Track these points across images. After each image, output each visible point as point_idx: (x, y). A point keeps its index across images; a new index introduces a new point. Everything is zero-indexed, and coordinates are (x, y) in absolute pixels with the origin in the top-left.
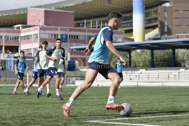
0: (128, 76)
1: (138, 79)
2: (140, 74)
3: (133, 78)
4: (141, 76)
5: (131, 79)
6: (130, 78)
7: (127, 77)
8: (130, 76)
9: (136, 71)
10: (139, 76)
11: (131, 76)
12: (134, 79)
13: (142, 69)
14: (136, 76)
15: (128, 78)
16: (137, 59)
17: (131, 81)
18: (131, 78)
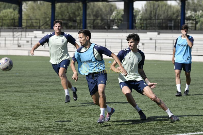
0: (16, 40)
1: (30, 45)
2: (33, 39)
3: (23, 44)
4: (34, 41)
5: (19, 46)
6: (18, 44)
7: (13, 42)
8: (18, 40)
9: (27, 33)
10: (31, 41)
11: (20, 42)
12: (23, 46)
13: (36, 30)
14: (28, 42)
15: (16, 44)
16: (34, 14)
17: (19, 48)
18: (20, 44)
